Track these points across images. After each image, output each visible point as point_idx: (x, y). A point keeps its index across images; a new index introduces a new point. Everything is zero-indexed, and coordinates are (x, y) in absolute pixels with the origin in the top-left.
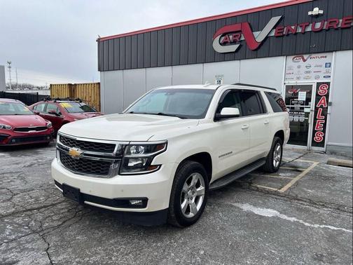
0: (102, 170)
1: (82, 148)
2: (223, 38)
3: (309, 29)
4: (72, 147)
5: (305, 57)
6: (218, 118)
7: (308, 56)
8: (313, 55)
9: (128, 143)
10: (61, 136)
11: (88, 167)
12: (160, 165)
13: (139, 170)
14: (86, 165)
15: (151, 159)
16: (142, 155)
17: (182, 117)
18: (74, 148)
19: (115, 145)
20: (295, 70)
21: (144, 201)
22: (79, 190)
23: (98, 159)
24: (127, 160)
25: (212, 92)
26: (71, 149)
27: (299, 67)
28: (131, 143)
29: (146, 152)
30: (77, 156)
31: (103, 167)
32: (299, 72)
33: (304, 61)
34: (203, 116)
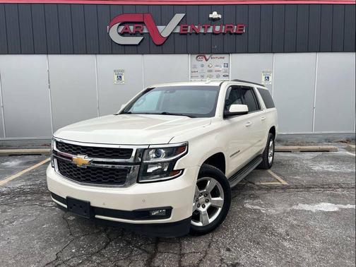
0: (117, 179)
1: (90, 156)
2: (122, 27)
3: (210, 30)
4: (76, 154)
5: (207, 56)
6: (227, 115)
7: (209, 55)
8: (214, 56)
9: (147, 147)
10: (57, 142)
11: (99, 177)
12: (183, 170)
13: (158, 176)
14: (95, 174)
15: (173, 163)
16: (162, 159)
17: (192, 116)
18: (79, 156)
19: (132, 150)
20: (199, 69)
21: (168, 211)
22: (89, 203)
23: (110, 166)
24: (147, 166)
25: (217, 89)
26: (75, 157)
27: (202, 66)
28: (151, 147)
29: (168, 155)
30: (83, 164)
31: (117, 176)
32: (202, 70)
33: (207, 60)
34: (212, 114)
